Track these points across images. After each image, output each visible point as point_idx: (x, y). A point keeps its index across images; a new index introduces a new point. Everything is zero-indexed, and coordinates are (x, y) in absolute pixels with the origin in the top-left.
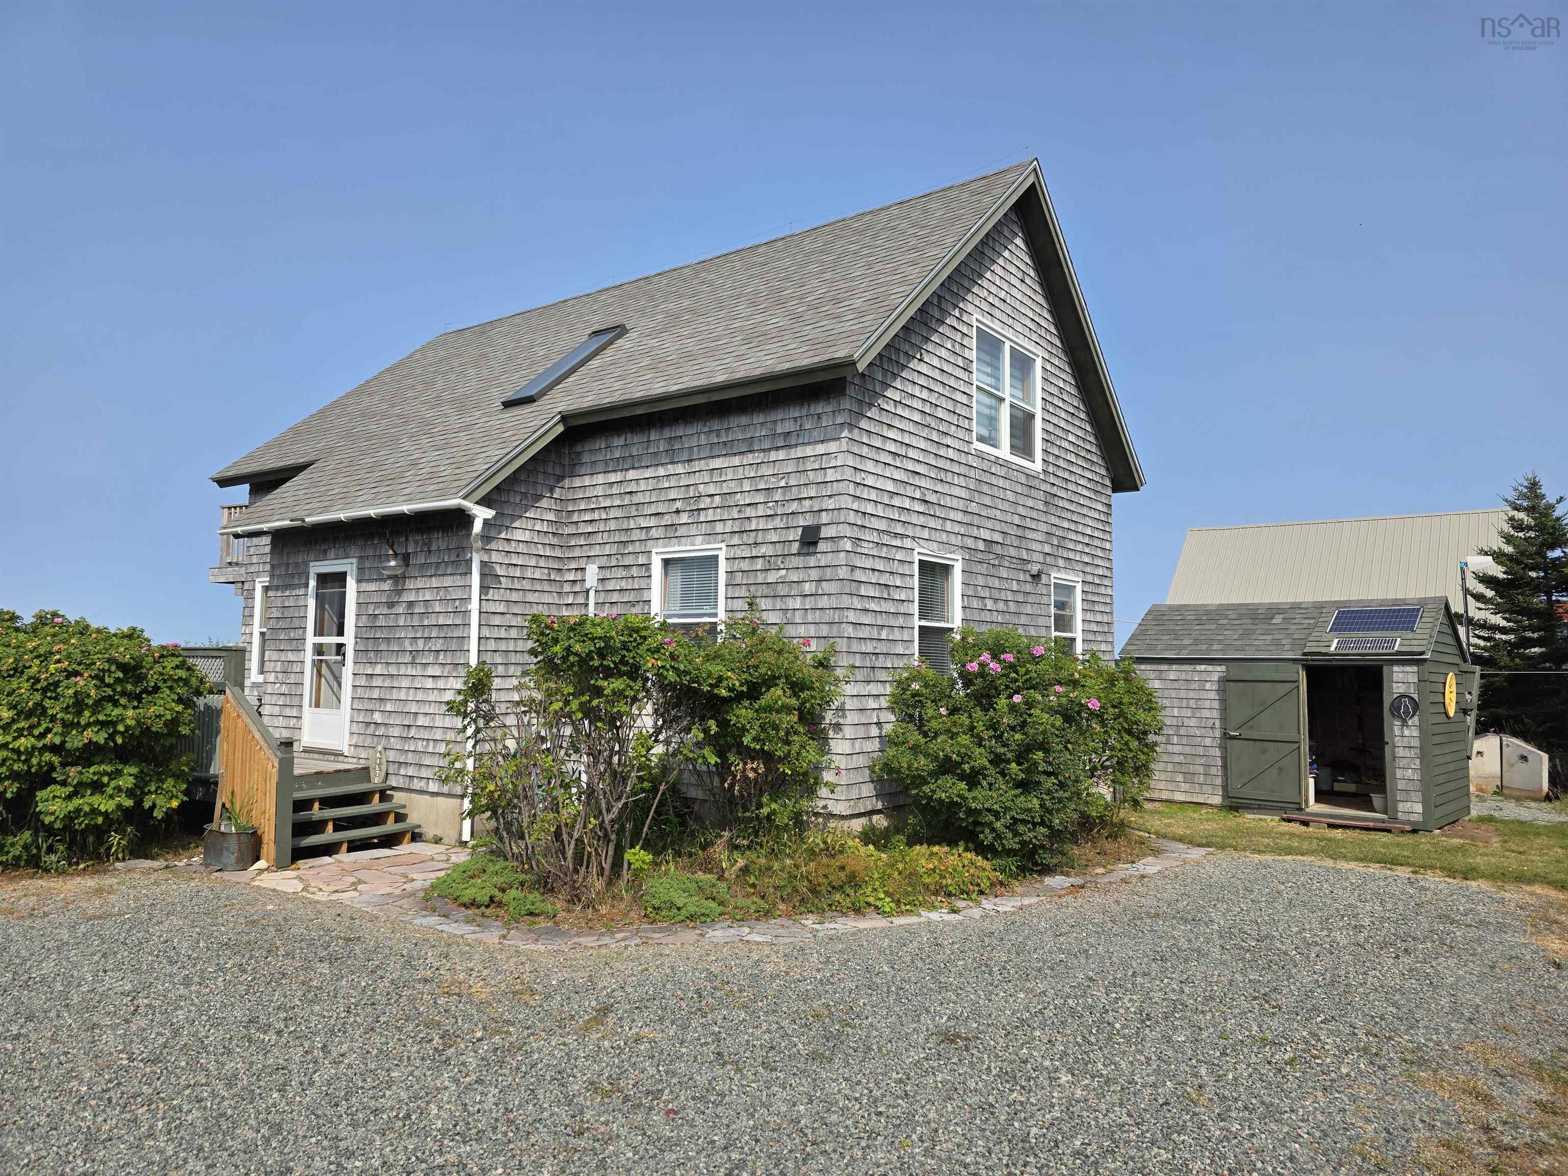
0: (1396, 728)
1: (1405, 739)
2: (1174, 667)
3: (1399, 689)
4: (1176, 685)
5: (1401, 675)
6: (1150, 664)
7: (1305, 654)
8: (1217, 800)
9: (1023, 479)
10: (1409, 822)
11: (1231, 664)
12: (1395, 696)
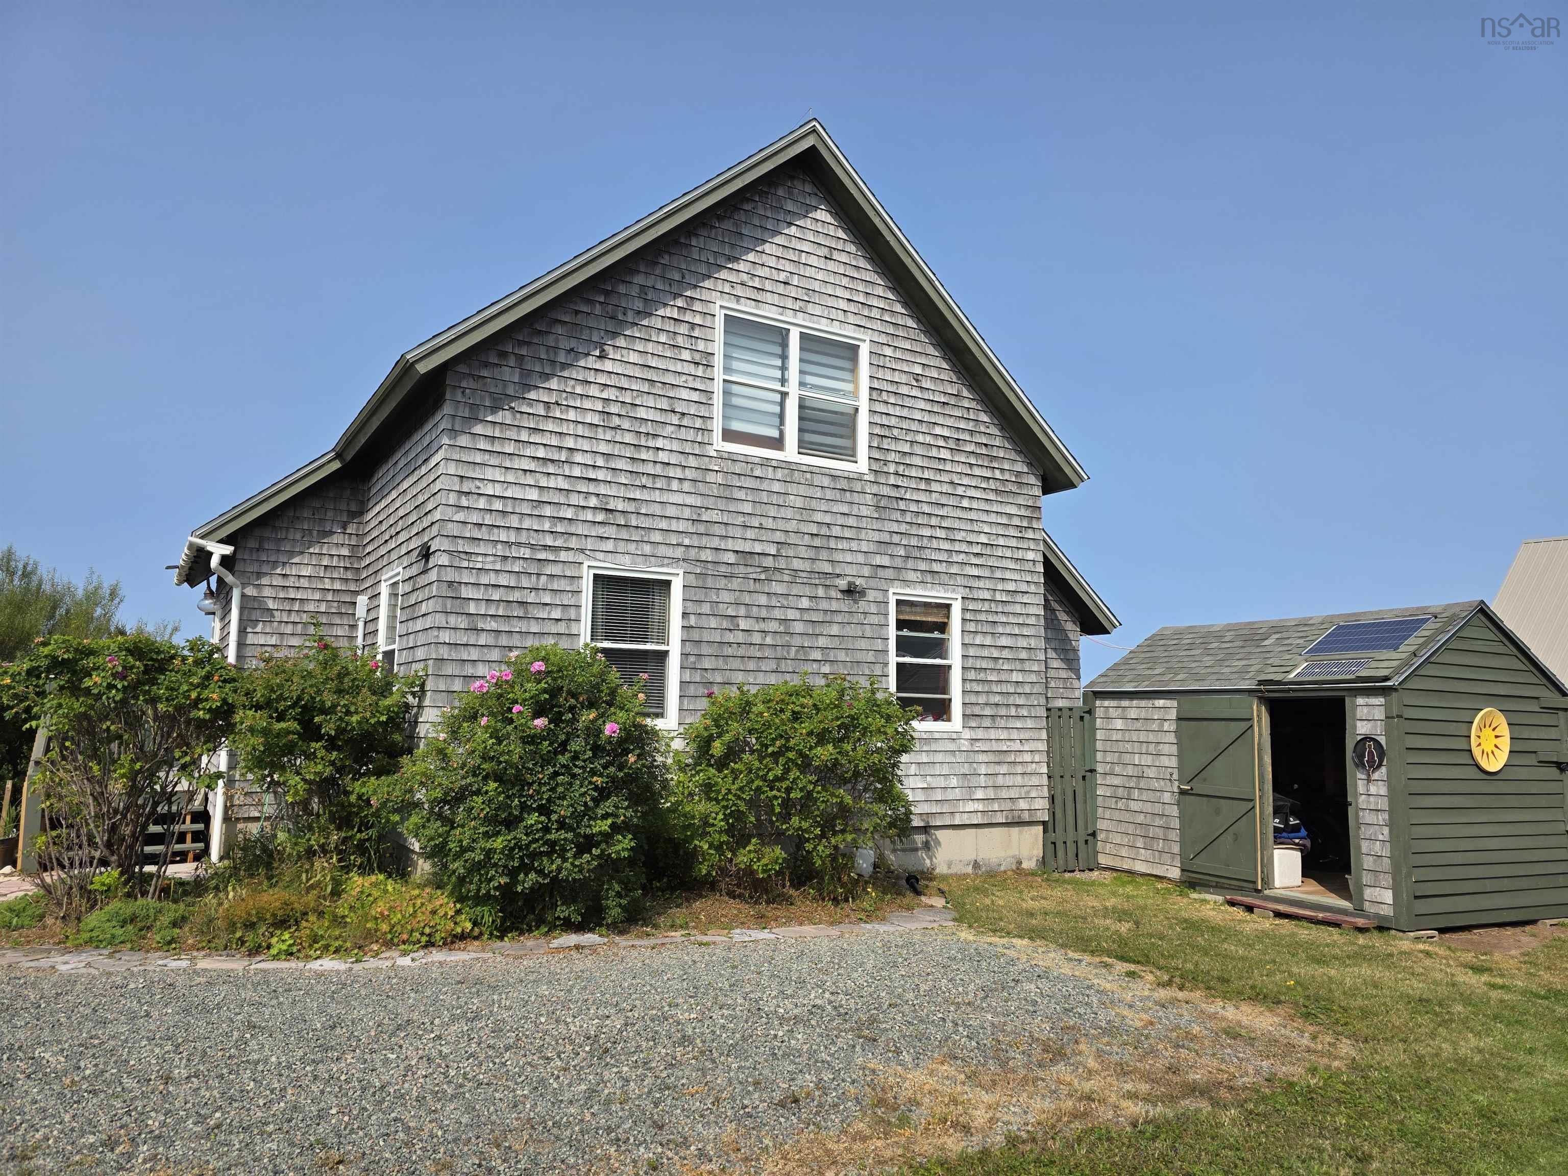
0: (1360, 783)
1: (1372, 799)
2: (1135, 703)
3: (1363, 729)
4: (1138, 725)
5: (1365, 710)
6: (1113, 699)
7: (1261, 683)
8: (1175, 873)
9: (826, 482)
10: (1377, 916)
11: (1183, 698)
12: (1359, 738)
